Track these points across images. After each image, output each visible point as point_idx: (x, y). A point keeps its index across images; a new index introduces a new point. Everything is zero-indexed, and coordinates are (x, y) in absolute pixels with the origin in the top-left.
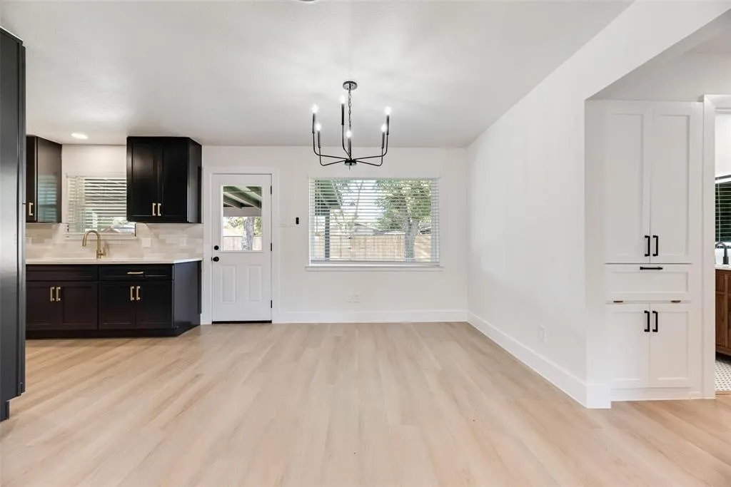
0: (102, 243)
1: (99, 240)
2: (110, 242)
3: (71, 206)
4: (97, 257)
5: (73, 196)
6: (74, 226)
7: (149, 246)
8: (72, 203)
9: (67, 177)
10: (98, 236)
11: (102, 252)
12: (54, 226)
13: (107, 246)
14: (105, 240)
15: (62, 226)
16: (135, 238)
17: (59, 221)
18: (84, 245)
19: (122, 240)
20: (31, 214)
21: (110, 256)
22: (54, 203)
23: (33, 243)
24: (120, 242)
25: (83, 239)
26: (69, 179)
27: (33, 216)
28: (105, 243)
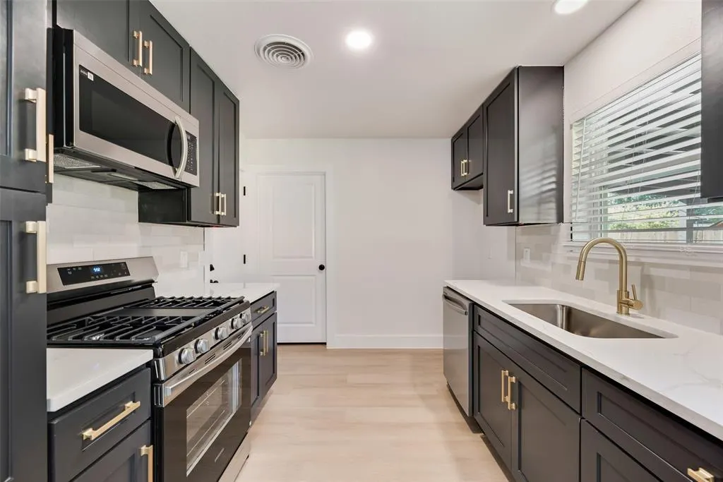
0: (632, 270)
1: (622, 262)
2: (654, 272)
4: (620, 311)
6: (580, 228)
9: (571, 127)
10: (621, 251)
11: (631, 296)
12: (550, 229)
13: (647, 281)
14: (637, 264)
15: (564, 227)
17: (560, 219)
18: (580, 275)
20: (510, 211)
21: (656, 313)
22: (554, 186)
23: (532, 258)
24: (686, 275)
25: (578, 255)
26: (574, 131)
27: (512, 214)
28: (642, 270)
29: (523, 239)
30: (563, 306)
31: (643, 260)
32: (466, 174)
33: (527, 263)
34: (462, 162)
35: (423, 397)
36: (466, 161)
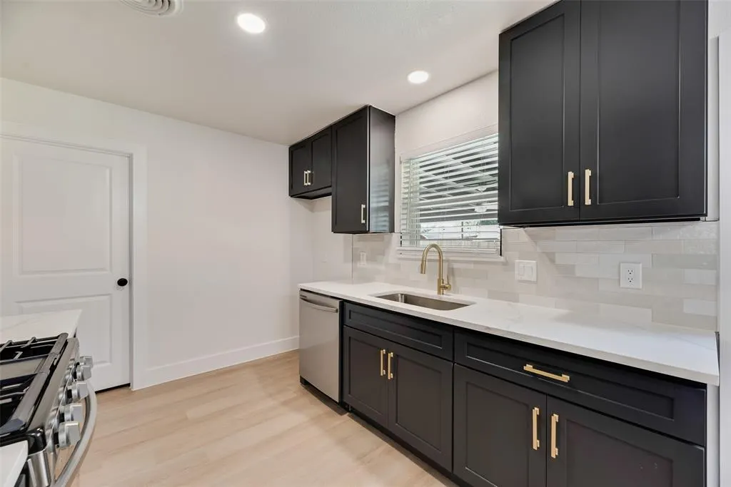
0: (445, 265)
1: (440, 260)
2: (456, 266)
3: (405, 206)
4: (439, 293)
5: (407, 191)
6: (408, 237)
7: (534, 278)
8: (406, 201)
9: (401, 162)
10: (440, 253)
11: (445, 282)
12: (386, 236)
13: (452, 272)
14: (448, 261)
15: (395, 237)
16: (502, 259)
17: (392, 230)
18: (423, 270)
19: (475, 262)
20: (363, 221)
21: (456, 292)
22: (387, 204)
23: (367, 260)
24: (472, 266)
25: (421, 258)
26: (403, 165)
27: (365, 224)
28: (448, 265)
29: (358, 245)
30: (402, 294)
31: (451, 258)
32: (309, 184)
33: (363, 264)
34: (305, 173)
35: (285, 403)
36: (309, 172)
